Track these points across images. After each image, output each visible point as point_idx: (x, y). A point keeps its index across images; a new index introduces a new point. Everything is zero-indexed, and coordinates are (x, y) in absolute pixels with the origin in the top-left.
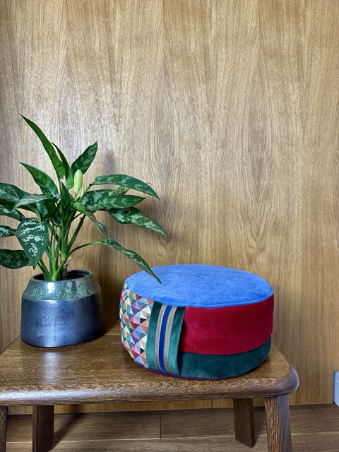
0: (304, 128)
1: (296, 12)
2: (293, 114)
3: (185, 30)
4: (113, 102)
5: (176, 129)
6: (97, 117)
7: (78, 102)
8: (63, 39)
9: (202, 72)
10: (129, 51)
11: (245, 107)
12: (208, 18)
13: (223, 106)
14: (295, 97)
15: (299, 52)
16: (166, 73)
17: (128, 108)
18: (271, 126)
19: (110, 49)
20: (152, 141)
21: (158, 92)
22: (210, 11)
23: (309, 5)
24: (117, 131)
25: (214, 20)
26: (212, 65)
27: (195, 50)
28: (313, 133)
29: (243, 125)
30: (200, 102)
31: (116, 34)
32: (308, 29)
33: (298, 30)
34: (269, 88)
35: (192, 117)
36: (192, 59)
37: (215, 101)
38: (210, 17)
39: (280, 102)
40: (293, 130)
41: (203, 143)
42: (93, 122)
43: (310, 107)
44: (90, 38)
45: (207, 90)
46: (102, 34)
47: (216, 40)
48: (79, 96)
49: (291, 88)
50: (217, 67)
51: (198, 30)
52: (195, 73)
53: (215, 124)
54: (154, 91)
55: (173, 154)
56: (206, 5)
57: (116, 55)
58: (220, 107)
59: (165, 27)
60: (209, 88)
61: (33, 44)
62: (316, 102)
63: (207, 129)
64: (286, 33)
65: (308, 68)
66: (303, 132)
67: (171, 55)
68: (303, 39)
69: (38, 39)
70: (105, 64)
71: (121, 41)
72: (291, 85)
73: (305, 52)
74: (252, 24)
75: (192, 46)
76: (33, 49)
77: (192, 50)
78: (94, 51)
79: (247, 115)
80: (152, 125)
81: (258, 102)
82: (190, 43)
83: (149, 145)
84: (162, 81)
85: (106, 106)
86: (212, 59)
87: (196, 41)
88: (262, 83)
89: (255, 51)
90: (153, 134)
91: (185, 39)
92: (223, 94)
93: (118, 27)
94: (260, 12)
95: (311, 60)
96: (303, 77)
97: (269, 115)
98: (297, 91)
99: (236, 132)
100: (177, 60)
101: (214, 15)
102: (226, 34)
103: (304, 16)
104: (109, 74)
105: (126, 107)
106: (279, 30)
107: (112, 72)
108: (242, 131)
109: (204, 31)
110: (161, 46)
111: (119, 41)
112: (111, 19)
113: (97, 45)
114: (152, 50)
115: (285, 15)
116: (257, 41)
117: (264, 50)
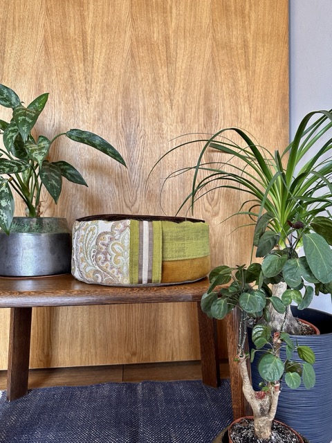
0: (250, 108)
1: (243, 13)
2: (241, 96)
3: (150, 22)
4: (85, 79)
5: (141, 104)
6: (70, 91)
7: (54, 77)
8: (42, 22)
9: (164, 57)
10: (100, 36)
11: (200, 88)
12: (169, 13)
13: (182, 87)
14: (242, 82)
15: (245, 46)
16: (133, 56)
17: (98, 84)
18: (223, 106)
19: (84, 33)
20: (119, 114)
21: (125, 72)
22: (171, 8)
23: (253, 8)
24: (88, 103)
25: (174, 15)
26: (172, 51)
27: (158, 39)
28: (259, 113)
29: (199, 104)
30: (162, 82)
31: (90, 21)
32: (253, 27)
33: (244, 27)
34: (221, 73)
35: (155, 94)
36: (156, 46)
37: (175, 82)
38: (171, 13)
39: (230, 85)
40: (241, 110)
41: (164, 117)
42: (66, 95)
43: (256, 91)
44: (65, 23)
45: (168, 73)
46: (76, 20)
47: (176, 32)
48: (54, 72)
49: (239, 74)
50: (177, 53)
51: (160, 22)
52: (158, 58)
53: (175, 101)
54: (122, 71)
55: (138, 126)
56: (167, 2)
57: (89, 39)
58: (180, 87)
59: (132, 18)
60: (170, 71)
61: (14, 25)
62: (260, 87)
63: (168, 106)
64: (234, 29)
65: (253, 59)
66: (250, 112)
67: (137, 41)
68: (248, 36)
69: (19, 21)
70: (79, 45)
71: (94, 28)
72: (239, 72)
73: (251, 46)
74: (206, 21)
75: (155, 35)
76: (14, 29)
77: (155, 39)
78: (69, 34)
79: (202, 96)
80: (120, 100)
81: (212, 85)
82: (154, 33)
83: (116, 117)
84: (129, 63)
85: (79, 82)
86: (172, 47)
87: (159, 32)
88: (215, 69)
89: (209, 42)
90: (120, 108)
91: (150, 29)
92: (182, 76)
93: (91, 15)
94: (212, 11)
95: (255, 52)
96: (249, 66)
97: (221, 96)
98: (244, 78)
99: (194, 109)
100: (142, 46)
101: (174, 11)
102: (185, 27)
103: (249, 17)
104: (82, 55)
105: (97, 83)
106: (228, 27)
107: (85, 53)
108: (199, 108)
109: (166, 24)
110: (128, 34)
111: (92, 27)
112: (85, 8)
113: (72, 29)
114: (120, 36)
115: (233, 15)
116: (210, 35)
117: (216, 42)
